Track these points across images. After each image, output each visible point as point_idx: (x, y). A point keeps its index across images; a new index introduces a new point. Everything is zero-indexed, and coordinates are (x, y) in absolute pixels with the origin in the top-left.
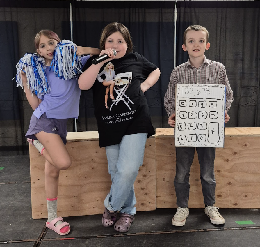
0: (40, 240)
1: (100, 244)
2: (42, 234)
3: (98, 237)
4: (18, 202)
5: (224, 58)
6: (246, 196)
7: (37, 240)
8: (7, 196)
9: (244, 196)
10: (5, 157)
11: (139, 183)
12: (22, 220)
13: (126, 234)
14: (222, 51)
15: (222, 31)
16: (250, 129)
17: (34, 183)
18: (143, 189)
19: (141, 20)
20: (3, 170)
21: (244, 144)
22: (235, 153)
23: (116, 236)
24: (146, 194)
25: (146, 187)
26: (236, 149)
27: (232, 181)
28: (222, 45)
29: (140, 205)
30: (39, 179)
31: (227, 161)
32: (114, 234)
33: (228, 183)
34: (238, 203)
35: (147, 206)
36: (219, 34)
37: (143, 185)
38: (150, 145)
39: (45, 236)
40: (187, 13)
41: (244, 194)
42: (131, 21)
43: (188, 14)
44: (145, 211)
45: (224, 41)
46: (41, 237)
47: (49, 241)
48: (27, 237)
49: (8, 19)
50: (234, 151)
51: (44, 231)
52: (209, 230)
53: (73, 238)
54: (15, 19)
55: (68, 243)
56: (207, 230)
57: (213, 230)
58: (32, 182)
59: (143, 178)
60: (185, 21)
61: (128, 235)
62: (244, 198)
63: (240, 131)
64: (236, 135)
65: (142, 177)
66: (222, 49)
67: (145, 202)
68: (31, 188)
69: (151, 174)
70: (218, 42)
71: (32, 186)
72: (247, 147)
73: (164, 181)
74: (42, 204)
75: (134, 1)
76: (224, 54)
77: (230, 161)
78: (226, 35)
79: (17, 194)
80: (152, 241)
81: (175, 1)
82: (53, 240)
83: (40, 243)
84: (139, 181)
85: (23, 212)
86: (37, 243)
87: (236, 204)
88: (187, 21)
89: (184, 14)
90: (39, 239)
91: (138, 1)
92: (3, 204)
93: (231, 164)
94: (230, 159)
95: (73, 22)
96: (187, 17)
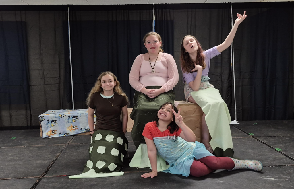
15: (192, 28)
19: (126, 19)
20: (15, 139)
39: (45, 175)
43: (164, 13)
47: (48, 177)
51: (45, 172)
55: (62, 178)
75: (120, 4)
78: (195, 31)
81: (152, 4)
82: (51, 176)
83: (42, 178)
86: (40, 178)
88: (163, 19)
90: (42, 176)
91: (123, 4)
96: (163, 17)
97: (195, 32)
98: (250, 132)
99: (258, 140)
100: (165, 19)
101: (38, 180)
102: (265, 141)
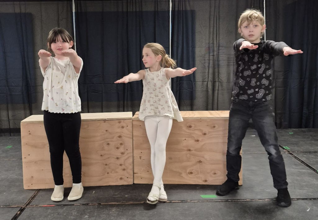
0: (26, 206)
1: (75, 210)
2: (29, 202)
3: (76, 205)
4: (16, 175)
5: (218, 45)
6: (215, 174)
7: (23, 206)
8: (7, 170)
9: (213, 174)
10: (15, 137)
11: (117, 160)
12: (15, 190)
13: (100, 204)
14: (216, 38)
15: (215, 20)
16: (222, 112)
17: (25, 158)
18: (121, 165)
19: (138, 10)
20: (10, 149)
21: (213, 126)
22: (205, 134)
23: (91, 205)
24: (124, 170)
25: (124, 163)
26: (206, 130)
27: (202, 160)
28: (215, 33)
29: (119, 180)
30: (29, 155)
31: (198, 141)
32: (89, 203)
33: (198, 162)
34: (207, 179)
35: (125, 181)
36: (212, 22)
37: (121, 161)
38: (127, 126)
39: (30, 203)
40: (181, 2)
41: (213, 172)
42: (129, 10)
44: (123, 184)
45: (218, 29)
46: (27, 204)
47: (33, 207)
48: (15, 204)
49: (17, 11)
50: (204, 132)
51: (31, 199)
52: (174, 201)
53: (54, 205)
54: (23, 11)
55: (49, 209)
56: (172, 202)
57: (178, 201)
58: (23, 157)
59: (122, 155)
60: (179, 9)
61: (102, 204)
62: (214, 176)
63: (211, 114)
64: (206, 118)
65: (120, 154)
66: (216, 36)
67: (123, 177)
68: (23, 163)
69: (128, 152)
70: (212, 30)
71: (23, 160)
72: (215, 128)
73: (140, 159)
74: (32, 177)
76: (217, 41)
77: (200, 141)
78: (219, 23)
79: (16, 168)
80: (120, 209)
82: (36, 206)
83: (25, 208)
84: (118, 158)
85: (17, 184)
86: (22, 208)
87: (206, 181)
88: (181, 9)
89: (179, 3)
92: (3, 177)
93: (201, 144)
94: (200, 139)
95: (75, 13)
96: (181, 6)
97: (219, 25)
98: (285, 146)
99: (295, 157)
100: (184, 9)
101: (19, 211)
102: (304, 159)
